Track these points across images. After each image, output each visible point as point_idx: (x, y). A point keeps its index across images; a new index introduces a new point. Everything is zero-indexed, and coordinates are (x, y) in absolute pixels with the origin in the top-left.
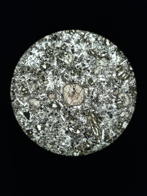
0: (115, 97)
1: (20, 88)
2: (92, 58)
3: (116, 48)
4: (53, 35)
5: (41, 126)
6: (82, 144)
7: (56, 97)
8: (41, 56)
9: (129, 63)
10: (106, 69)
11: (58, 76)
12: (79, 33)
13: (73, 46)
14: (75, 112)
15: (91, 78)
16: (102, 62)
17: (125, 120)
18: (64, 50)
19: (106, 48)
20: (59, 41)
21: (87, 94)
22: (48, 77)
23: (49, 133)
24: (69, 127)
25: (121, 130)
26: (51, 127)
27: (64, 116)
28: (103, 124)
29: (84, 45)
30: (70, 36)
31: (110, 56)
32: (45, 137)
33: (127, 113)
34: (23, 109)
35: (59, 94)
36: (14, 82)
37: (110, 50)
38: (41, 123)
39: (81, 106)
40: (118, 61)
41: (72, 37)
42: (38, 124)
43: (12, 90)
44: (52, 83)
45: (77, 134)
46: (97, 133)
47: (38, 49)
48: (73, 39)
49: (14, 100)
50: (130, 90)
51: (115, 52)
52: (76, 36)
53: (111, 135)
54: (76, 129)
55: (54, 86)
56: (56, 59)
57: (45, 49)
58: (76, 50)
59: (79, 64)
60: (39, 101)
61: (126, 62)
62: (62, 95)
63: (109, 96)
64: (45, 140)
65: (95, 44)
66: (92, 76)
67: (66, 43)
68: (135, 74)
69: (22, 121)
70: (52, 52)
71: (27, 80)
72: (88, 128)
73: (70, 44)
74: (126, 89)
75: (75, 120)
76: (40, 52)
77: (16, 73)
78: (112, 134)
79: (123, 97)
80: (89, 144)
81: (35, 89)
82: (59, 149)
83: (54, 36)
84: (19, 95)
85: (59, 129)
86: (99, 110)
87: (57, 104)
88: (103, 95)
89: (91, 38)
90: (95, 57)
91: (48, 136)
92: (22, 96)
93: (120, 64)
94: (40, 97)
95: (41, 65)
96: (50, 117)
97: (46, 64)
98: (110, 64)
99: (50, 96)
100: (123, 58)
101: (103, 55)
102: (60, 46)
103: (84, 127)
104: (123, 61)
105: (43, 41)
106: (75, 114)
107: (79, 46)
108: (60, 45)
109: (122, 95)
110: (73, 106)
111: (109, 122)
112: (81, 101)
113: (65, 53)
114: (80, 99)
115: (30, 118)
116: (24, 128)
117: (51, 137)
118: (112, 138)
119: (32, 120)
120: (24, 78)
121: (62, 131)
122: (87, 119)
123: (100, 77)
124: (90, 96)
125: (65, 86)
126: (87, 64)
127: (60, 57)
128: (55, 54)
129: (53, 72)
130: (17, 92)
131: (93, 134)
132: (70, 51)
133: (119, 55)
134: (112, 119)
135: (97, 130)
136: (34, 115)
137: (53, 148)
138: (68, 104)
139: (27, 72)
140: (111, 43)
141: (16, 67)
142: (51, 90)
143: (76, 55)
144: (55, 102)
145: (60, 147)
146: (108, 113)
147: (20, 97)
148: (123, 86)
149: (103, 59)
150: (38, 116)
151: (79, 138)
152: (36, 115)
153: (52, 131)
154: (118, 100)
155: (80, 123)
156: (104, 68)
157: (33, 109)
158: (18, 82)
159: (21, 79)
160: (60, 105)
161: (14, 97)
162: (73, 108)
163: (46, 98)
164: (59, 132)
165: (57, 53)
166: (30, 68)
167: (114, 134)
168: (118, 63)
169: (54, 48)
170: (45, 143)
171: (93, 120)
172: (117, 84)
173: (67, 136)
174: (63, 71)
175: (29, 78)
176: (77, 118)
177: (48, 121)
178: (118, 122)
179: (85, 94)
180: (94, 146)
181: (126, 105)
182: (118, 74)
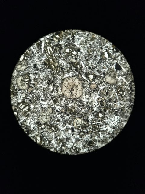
0: (31, 86)
1: (124, 95)
2: (54, 123)
3: (30, 133)
4: (92, 146)
5: (105, 56)
6: (64, 38)
7: (89, 86)
8: (104, 126)
9: (17, 119)
10: (40, 112)
11: (87, 106)
12: (67, 148)
13: (73, 135)
14: (71, 70)
15: (56, 104)
16: (44, 120)
17: (21, 62)
18: (82, 132)
19: (40, 133)
20: (86, 140)
21: (58, 88)
22: (98, 105)
23: (97, 49)
24: (77, 55)
25: (25, 52)
26: (94, 56)
27: (82, 67)
28: (43, 59)
29: (62, 136)
30: (75, 145)
31: (36, 125)
32: (100, 46)
33: (19, 70)
34: (122, 73)
35: (87, 89)
36: (131, 101)
37: (36, 132)
38: (104, 59)
39: (65, 76)
40: (29, 121)
41: (74, 144)
42: (108, 58)
44: (93, 99)
45: (69, 48)
46: (48, 49)
47: (107, 132)
48: (72, 142)
49: (131, 82)
50: (17, 92)
51: (31, 130)
52: (70, 145)
53: (35, 48)
54: (69, 54)
55: (92, 96)
56: (90, 123)
57: (100, 133)
58: (70, 131)
59: (67, 117)
60: (106, 81)
61: (21, 119)
62: (84, 87)
63: (37, 87)
64: (101, 42)
65: (51, 137)
66: (54, 106)
67: (80, 138)
68: (12, 108)
69: (124, 61)
70: (94, 129)
71: (118, 102)
72: (58, 54)
73: (76, 137)
74: (20, 93)
75: (71, 62)
76: (105, 129)
77: (129, 108)
79: (23, 85)
80: (57, 38)
81: (110, 93)
82: (87, 33)
84: (126, 87)
85: (87, 53)
86: (47, 72)
87: (88, 78)
88: (43, 87)
89: (55, 143)
90: (51, 125)
91: (98, 46)
92: (123, 86)
93: (26, 117)
94: (106, 85)
95: (105, 117)
96: (95, 65)
97: (99, 117)
98: (36, 117)
99: (95, 86)
100: (23, 124)
101: (43, 126)
102: (85, 135)
103: (62, 55)
104: (24, 121)
105: (102, 141)
106: (70, 68)
107: (67, 135)
109: (24, 87)
110: (73, 77)
111: (37, 60)
112: (65, 81)
113: (80, 128)
114: (66, 83)
115: (115, 64)
116: (121, 55)
117: (94, 45)
118: (34, 44)
119: (113, 62)
120: (121, 104)
121: (83, 51)
122: (58, 63)
123: (46, 105)
124: (56, 86)
125: (81, 96)
126: (59, 117)
127: (86, 124)
128: (91, 128)
129: (93, 110)
130: (128, 90)
131: (52, 48)
132: (76, 131)
133: (28, 127)
134: (34, 63)
135: (49, 52)
136: (111, 67)
137: (93, 35)
138: (78, 78)
139: (118, 110)
140: (34, 140)
141: (129, 115)
142: (95, 93)
144: (91, 80)
146: (38, 70)
147: (125, 85)
148: (23, 97)
149: (44, 123)
150: (107, 66)
151: (67, 44)
152: (110, 67)
153: (94, 51)
154: (28, 82)
155: (65, 59)
156: (43, 113)
157: (112, 73)
158: (127, 100)
159: (124, 103)
160: (85, 78)
161: (131, 86)
162: (73, 75)
163: (100, 84)
164: (87, 50)
165: (89, 129)
166: (115, 114)
167: (32, 48)
168: (28, 118)
169: (91, 134)
170: (101, 39)
171: (53, 62)
172: (29, 98)
173: (79, 46)
174: (82, 111)
175: (116, 104)
176: (69, 64)
177: (98, 61)
178: (29, 60)
179: (61, 89)
180: (51, 36)
181: (20, 77)
182: (28, 108)
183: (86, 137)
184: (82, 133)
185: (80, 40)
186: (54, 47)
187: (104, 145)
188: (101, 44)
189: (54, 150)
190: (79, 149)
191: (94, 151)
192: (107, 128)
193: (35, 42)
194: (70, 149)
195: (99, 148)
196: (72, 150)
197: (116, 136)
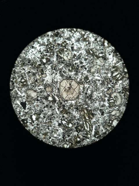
0: (108, 95)
1: (20, 78)
2: (90, 57)
3: (114, 50)
5: (36, 117)
6: (72, 137)
7: (53, 90)
8: (42, 50)
9: (124, 65)
10: (102, 69)
11: (57, 71)
12: (80, 32)
13: (73, 44)
14: (69, 106)
15: (87, 76)
16: (99, 62)
17: (116, 119)
18: (64, 46)
19: (104, 49)
20: (60, 38)
21: (82, 91)
22: (46, 71)
23: (43, 124)
24: (62, 120)
25: (111, 127)
26: (46, 118)
27: (58, 109)
28: (94, 120)
29: (83, 43)
30: (71, 34)
31: (107, 57)
32: (39, 127)
33: (118, 112)
34: (20, 99)
35: (55, 87)
36: (15, 72)
37: (108, 51)
38: (36, 114)
39: (75, 101)
41: (73, 35)
42: (33, 114)
43: (11, 80)
44: (50, 77)
45: (69, 128)
46: (88, 128)
47: (40, 44)
48: (74, 37)
49: (12, 90)
50: (122, 90)
51: (112, 53)
52: (77, 34)
53: (101, 131)
54: (69, 122)
55: (51, 80)
56: (55, 54)
57: (46, 44)
58: (75, 48)
59: (77, 62)
60: (36, 93)
61: (121, 64)
62: (58, 89)
63: (102, 94)
64: (38, 130)
65: (94, 44)
66: (89, 74)
67: (66, 40)
68: (129, 75)
69: (18, 110)
70: (52, 48)
71: (26, 72)
72: (80, 123)
73: (70, 42)
74: (119, 89)
75: (68, 114)
76: (42, 47)
77: (17, 65)
78: (102, 130)
79: (116, 97)
81: (34, 81)
82: (50, 140)
83: (56, 32)
84: (18, 86)
85: (52, 121)
86: (92, 107)
87: (53, 98)
88: (97, 93)
89: (90, 38)
90: (93, 56)
91: (41, 127)
92: (21, 86)
93: (116, 65)
94: (37, 89)
95: (41, 59)
96: (46, 109)
97: (46, 59)
98: (107, 64)
99: (47, 89)
100: (119, 59)
101: (101, 55)
102: (61, 43)
103: (76, 121)
104: (119, 62)
105: (45, 36)
106: (69, 108)
107: (79, 44)
108: (61, 42)
109: (115, 94)
110: (68, 100)
111: (100, 119)
112: (76, 97)
113: (65, 50)
114: (75, 95)
115: (26, 108)
116: (20, 117)
117: (44, 128)
118: (101, 134)
119: (28, 110)
120: (24, 70)
121: (55, 123)
122: (80, 114)
123: (96, 75)
124: (84, 93)
125: (62, 81)
126: (85, 62)
127: (60, 53)
128: (55, 49)
129: (52, 67)
130: (16, 82)
131: (84, 129)
132: (70, 48)
133: (115, 56)
134: (103, 116)
135: (88, 125)
136: (30, 105)
137: (45, 138)
138: (63, 98)
139: (27, 64)
140: (110, 44)
141: (18, 59)
142: (48, 83)
143: (75, 53)
144: (51, 95)
145: (52, 138)
146: (100, 110)
147: (18, 87)
148: (117, 86)
149: (100, 59)
150: (34, 107)
151: (71, 131)
152: (32, 106)
153: (46, 122)
154: (111, 99)
155: (73, 117)
156: (100, 68)
157: (30, 100)
158: (18, 73)
160: (56, 98)
161: (13, 86)
162: (67, 102)
163: (43, 90)
164: (52, 124)
165: (57, 48)
166: (31, 60)
167: (104, 131)
168: (114, 64)
169: (55, 44)
170: (38, 133)
171: (85, 115)
172: (111, 84)
173: (59, 128)
174: (62, 66)
175: (29, 70)
176: (70, 113)
177: (42, 113)
178: (108, 120)
179: (80, 90)
180: (84, 141)
181: (118, 105)
182: (113, 74)
188: (39, 128)
190: (68, 30)
194: (77, 31)
196: (75, 30)
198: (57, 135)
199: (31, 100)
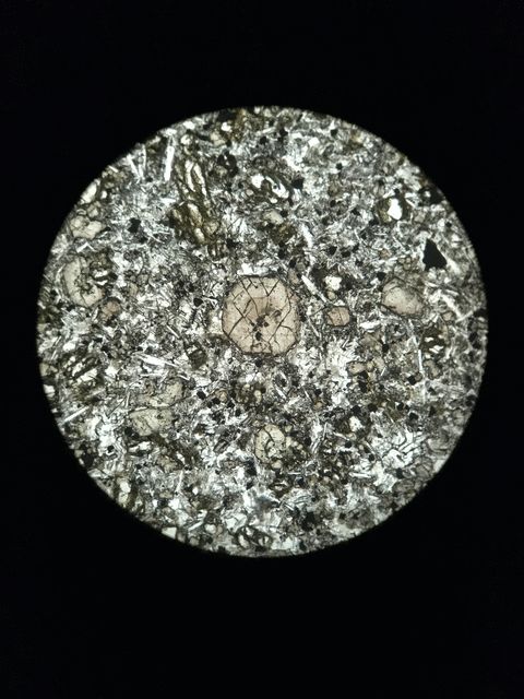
0: (114, 295)
1: (448, 357)
2: (184, 437)
3: (96, 467)
4: (315, 531)
5: (389, 212)
6: (249, 135)
7: (325, 314)
8: (365, 463)
9: (55, 411)
10: (137, 394)
11: (309, 387)
12: (225, 530)
13: (249, 486)
14: (264, 254)
15: (197, 368)
16: (150, 421)
17: (85, 206)
18: (283, 477)
19: (131, 469)
20: (296, 508)
21: (212, 313)
22: (348, 385)
23: (362, 185)
24: (290, 199)
25: (105, 174)
26: (351, 208)
27: (303, 243)
28: (167, 202)
29: (211, 488)
31: (120, 439)
32: (375, 174)
33: (76, 234)
34: (447, 280)
35: (314, 324)
36: (468, 381)
37: (117, 463)
38: (386, 224)
39: (239, 272)
40: (95, 421)
41: (250, 518)
42: (399, 222)
44: (335, 362)
45: (262, 172)
46: (189, 171)
47: (372, 487)
48: (245, 512)
49: (477, 314)
50: (61, 314)
51: (100, 455)
52: (235, 521)
53: (140, 160)
54: (262, 194)
55: (330, 352)
56: (314, 448)
57: (349, 487)
58: (241, 472)
59: (234, 421)
60: (386, 303)
61: (67, 414)
62: (303, 318)
63: (136, 301)
64: (379, 161)
65: (171, 486)
66: (189, 375)
68: (38, 371)
69: (455, 238)
70: (325, 471)
71: (423, 383)
72: (220, 191)
73: (259, 495)
74: (73, 317)
75: (266, 223)
76: (366, 475)
77: (458, 409)
78: (135, 162)
79: (86, 290)
80: (223, 133)
81: (395, 349)
82: (332, 126)
83: (312, 529)
84: (455, 329)
85: (326, 197)
86: (175, 251)
87: (322, 286)
88: (158, 306)
89: (184, 509)
90: (174, 442)
91: (368, 175)
92: (445, 328)
93: (87, 408)
94: (383, 317)
95: (369, 431)
96: (351, 243)
97: (351, 431)
98: (123, 411)
99: (346, 318)
100: (75, 431)
101: (144, 446)
102: (294, 490)
103: (236, 197)
104: (76, 420)
105: (352, 515)
106: (262, 246)
107: (227, 485)
108: (295, 493)
109: (89, 299)
110: (268, 276)
111: (144, 206)
112: (238, 290)
113: (277, 465)
114: (240, 297)
115: (423, 246)
116: (449, 213)
117: (356, 171)
118: (140, 148)
119: (417, 238)
120: (431, 390)
121: (314, 190)
122: (220, 223)
123: (161, 371)
124: (205, 304)
125: (291, 348)
126: (204, 418)
127: (299, 451)
128: (315, 465)
129: (328, 402)
130: (462, 344)
131: (203, 167)
132: (260, 471)
133: (89, 443)
134: (132, 215)
135: (190, 182)
136: (409, 256)
137: (354, 133)
138: (285, 284)
139: (421, 410)
140: (109, 491)
141: (459, 432)
142: (341, 341)
144: (331, 295)
146: (143, 240)
147: (453, 323)
148: (83, 333)
149: (148, 432)
150: (394, 251)
151: (256, 159)
152: (403, 253)
153: (350, 192)
154: (105, 282)
155: (247, 212)
156: (147, 399)
157: (411, 277)
158: (455, 376)
159: (442, 386)
160: (313, 285)
161: (472, 327)
162: (270, 270)
163: (361, 313)
164: (328, 185)
165: (308, 469)
166: (407, 424)
167: (129, 160)
168: (94, 412)
169: (316, 487)
170: (380, 152)
171: (200, 218)
172: (104, 338)
173: (300, 170)
174: (291, 402)
175: (414, 387)
176: (258, 229)
177: (363, 228)
178: (113, 202)
179: (220, 315)
180: (204, 123)
181: (77, 260)
182: (98, 376)
183: (297, 497)
184: (281, 482)
185: (305, 149)
186: (207, 165)
187: (357, 531)
188: (377, 170)
189: (176, 535)
190: (267, 539)
191: (319, 551)
192: (373, 472)
193: (143, 141)
194: (236, 536)
195: (340, 539)
196: (241, 538)
197: (403, 502)
198: (305, 143)
199: (406, 277)
